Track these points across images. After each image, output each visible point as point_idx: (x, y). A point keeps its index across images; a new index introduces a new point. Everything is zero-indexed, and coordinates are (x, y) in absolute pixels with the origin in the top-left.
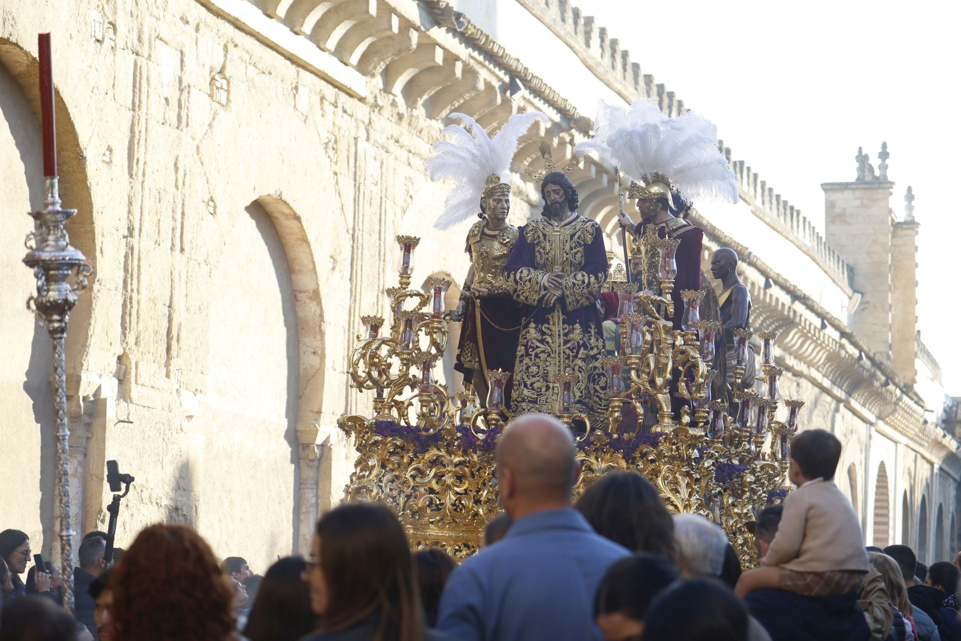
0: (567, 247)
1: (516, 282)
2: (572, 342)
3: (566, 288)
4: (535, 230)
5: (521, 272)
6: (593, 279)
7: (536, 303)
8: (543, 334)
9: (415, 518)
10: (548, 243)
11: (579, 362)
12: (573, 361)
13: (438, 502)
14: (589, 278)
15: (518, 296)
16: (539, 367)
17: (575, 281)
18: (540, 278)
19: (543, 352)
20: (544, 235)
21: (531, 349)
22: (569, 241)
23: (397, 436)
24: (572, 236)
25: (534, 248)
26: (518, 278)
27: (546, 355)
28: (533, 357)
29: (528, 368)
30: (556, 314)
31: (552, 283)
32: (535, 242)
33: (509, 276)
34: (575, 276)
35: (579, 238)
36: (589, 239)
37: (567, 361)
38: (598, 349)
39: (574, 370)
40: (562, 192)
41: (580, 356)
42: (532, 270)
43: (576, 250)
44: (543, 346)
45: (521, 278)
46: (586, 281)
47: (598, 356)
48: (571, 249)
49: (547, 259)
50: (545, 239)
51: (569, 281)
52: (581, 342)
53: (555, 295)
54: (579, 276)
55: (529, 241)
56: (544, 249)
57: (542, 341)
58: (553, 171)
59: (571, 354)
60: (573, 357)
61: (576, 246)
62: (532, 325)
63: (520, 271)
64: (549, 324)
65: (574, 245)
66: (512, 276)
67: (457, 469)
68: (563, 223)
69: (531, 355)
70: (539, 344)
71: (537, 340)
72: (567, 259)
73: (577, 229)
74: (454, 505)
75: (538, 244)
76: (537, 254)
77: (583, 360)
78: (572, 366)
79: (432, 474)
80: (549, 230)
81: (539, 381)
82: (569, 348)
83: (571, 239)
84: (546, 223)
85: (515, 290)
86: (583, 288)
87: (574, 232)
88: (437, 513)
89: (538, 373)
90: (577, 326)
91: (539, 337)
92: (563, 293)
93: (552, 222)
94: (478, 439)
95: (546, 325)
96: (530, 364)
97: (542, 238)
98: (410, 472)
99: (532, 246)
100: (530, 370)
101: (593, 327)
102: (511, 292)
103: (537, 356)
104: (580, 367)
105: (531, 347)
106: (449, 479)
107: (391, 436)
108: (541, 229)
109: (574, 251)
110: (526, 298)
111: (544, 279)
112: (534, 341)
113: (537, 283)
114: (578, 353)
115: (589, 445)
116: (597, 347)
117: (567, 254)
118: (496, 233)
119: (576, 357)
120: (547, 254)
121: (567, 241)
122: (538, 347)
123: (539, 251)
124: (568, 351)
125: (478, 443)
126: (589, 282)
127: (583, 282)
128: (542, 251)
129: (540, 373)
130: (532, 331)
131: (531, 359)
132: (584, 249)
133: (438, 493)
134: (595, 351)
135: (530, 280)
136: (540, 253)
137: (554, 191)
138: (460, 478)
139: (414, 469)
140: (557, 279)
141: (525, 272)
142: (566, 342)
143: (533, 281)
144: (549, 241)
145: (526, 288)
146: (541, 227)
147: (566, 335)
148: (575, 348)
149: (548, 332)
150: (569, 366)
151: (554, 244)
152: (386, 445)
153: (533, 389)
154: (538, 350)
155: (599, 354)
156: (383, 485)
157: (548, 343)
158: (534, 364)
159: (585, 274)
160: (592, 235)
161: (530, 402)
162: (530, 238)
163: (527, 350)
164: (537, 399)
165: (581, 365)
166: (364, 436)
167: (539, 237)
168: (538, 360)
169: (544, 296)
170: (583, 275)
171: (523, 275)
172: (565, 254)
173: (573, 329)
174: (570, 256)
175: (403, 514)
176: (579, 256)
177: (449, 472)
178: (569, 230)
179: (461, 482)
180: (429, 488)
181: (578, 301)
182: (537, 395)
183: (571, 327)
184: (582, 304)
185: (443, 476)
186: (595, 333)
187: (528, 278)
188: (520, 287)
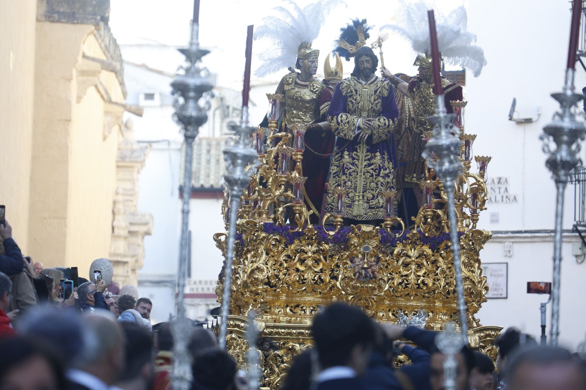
0: (372, 99)
1: (338, 122)
2: (375, 165)
3: (374, 129)
4: (349, 85)
5: (341, 117)
6: (391, 122)
7: (352, 138)
8: (354, 159)
9: (290, 289)
10: (358, 97)
11: (381, 179)
12: (376, 178)
13: (303, 278)
14: (389, 121)
15: (339, 133)
16: (352, 182)
17: (379, 124)
18: (356, 120)
19: (354, 171)
20: (356, 91)
21: (346, 170)
22: (373, 95)
23: (276, 233)
24: (376, 91)
25: (348, 99)
26: (339, 120)
27: (356, 174)
28: (348, 175)
29: (345, 183)
30: (362, 145)
31: (366, 126)
32: (349, 95)
33: (332, 119)
34: (379, 120)
35: (380, 93)
36: (386, 93)
37: (371, 178)
38: (389, 169)
39: (377, 184)
40: (371, 62)
41: (381, 175)
42: (349, 115)
43: (378, 101)
44: (354, 168)
45: (342, 121)
46: (387, 123)
47: (389, 174)
48: (375, 100)
49: (358, 107)
50: (356, 93)
51: (376, 122)
52: (381, 165)
53: (367, 133)
54: (382, 120)
55: (344, 94)
56: (356, 100)
57: (353, 164)
58: (365, 46)
59: (374, 173)
60: (376, 175)
61: (378, 98)
62: (346, 153)
63: (340, 115)
64: (357, 152)
65: (377, 97)
66: (335, 119)
67: (316, 255)
68: (369, 82)
69: (347, 174)
70: (351, 166)
71: (350, 163)
72: (372, 107)
73: (378, 87)
74: (313, 280)
75: (350, 96)
76: (350, 103)
77: (383, 177)
78: (376, 181)
79: (297, 258)
80: (359, 86)
81: (352, 192)
82: (372, 169)
83: (375, 94)
84: (356, 82)
85: (337, 129)
86: (385, 128)
87: (376, 88)
88: (303, 285)
89: (351, 186)
90: (378, 154)
91: (350, 160)
92: (372, 132)
93: (361, 81)
94: (329, 235)
95: (355, 153)
96: (346, 180)
98: (282, 258)
99: (346, 98)
100: (347, 184)
101: (386, 154)
102: (333, 130)
103: (350, 174)
104: (382, 183)
105: (346, 168)
106: (310, 262)
107: (272, 233)
108: (354, 86)
109: (377, 102)
110: (345, 135)
111: (359, 122)
112: (348, 164)
113: (354, 125)
114: (379, 172)
115: (405, 240)
116: (389, 168)
117: (372, 104)
118: (307, 83)
119: (378, 175)
120: (358, 104)
121: (372, 95)
122: (350, 168)
123: (351, 101)
124: (371, 171)
125: (329, 237)
126: (389, 125)
127: (385, 124)
128: (353, 101)
129: (353, 186)
130: (346, 157)
131: (347, 177)
132: (382, 100)
133: (302, 271)
134: (388, 171)
136: (352, 103)
137: (366, 61)
138: (317, 261)
139: (286, 255)
140: (368, 122)
141: (344, 117)
142: (370, 165)
143: (351, 123)
144: (360, 95)
145: (345, 128)
146: (353, 85)
147: (369, 159)
148: (377, 169)
149: (356, 157)
150: (373, 182)
151: (363, 97)
152: (269, 240)
153: (349, 198)
154: (351, 170)
155: (390, 173)
156: (269, 266)
157: (356, 165)
158: (349, 180)
159: (386, 119)
160: (388, 90)
161: (347, 206)
162: (344, 92)
163: (344, 171)
164: (351, 204)
165: (382, 181)
166: (254, 233)
167: (352, 92)
168: (351, 177)
169: (359, 134)
170: (384, 120)
171: (342, 119)
172: (370, 104)
173: (375, 156)
174: (374, 106)
175: (282, 286)
176: (379, 105)
177: (309, 257)
178: (373, 87)
179: (318, 264)
180: (296, 268)
181: (380, 137)
182: (352, 202)
183: (373, 154)
184: (383, 139)
185: (305, 260)
186: (388, 158)
187: (347, 121)
188: (341, 127)
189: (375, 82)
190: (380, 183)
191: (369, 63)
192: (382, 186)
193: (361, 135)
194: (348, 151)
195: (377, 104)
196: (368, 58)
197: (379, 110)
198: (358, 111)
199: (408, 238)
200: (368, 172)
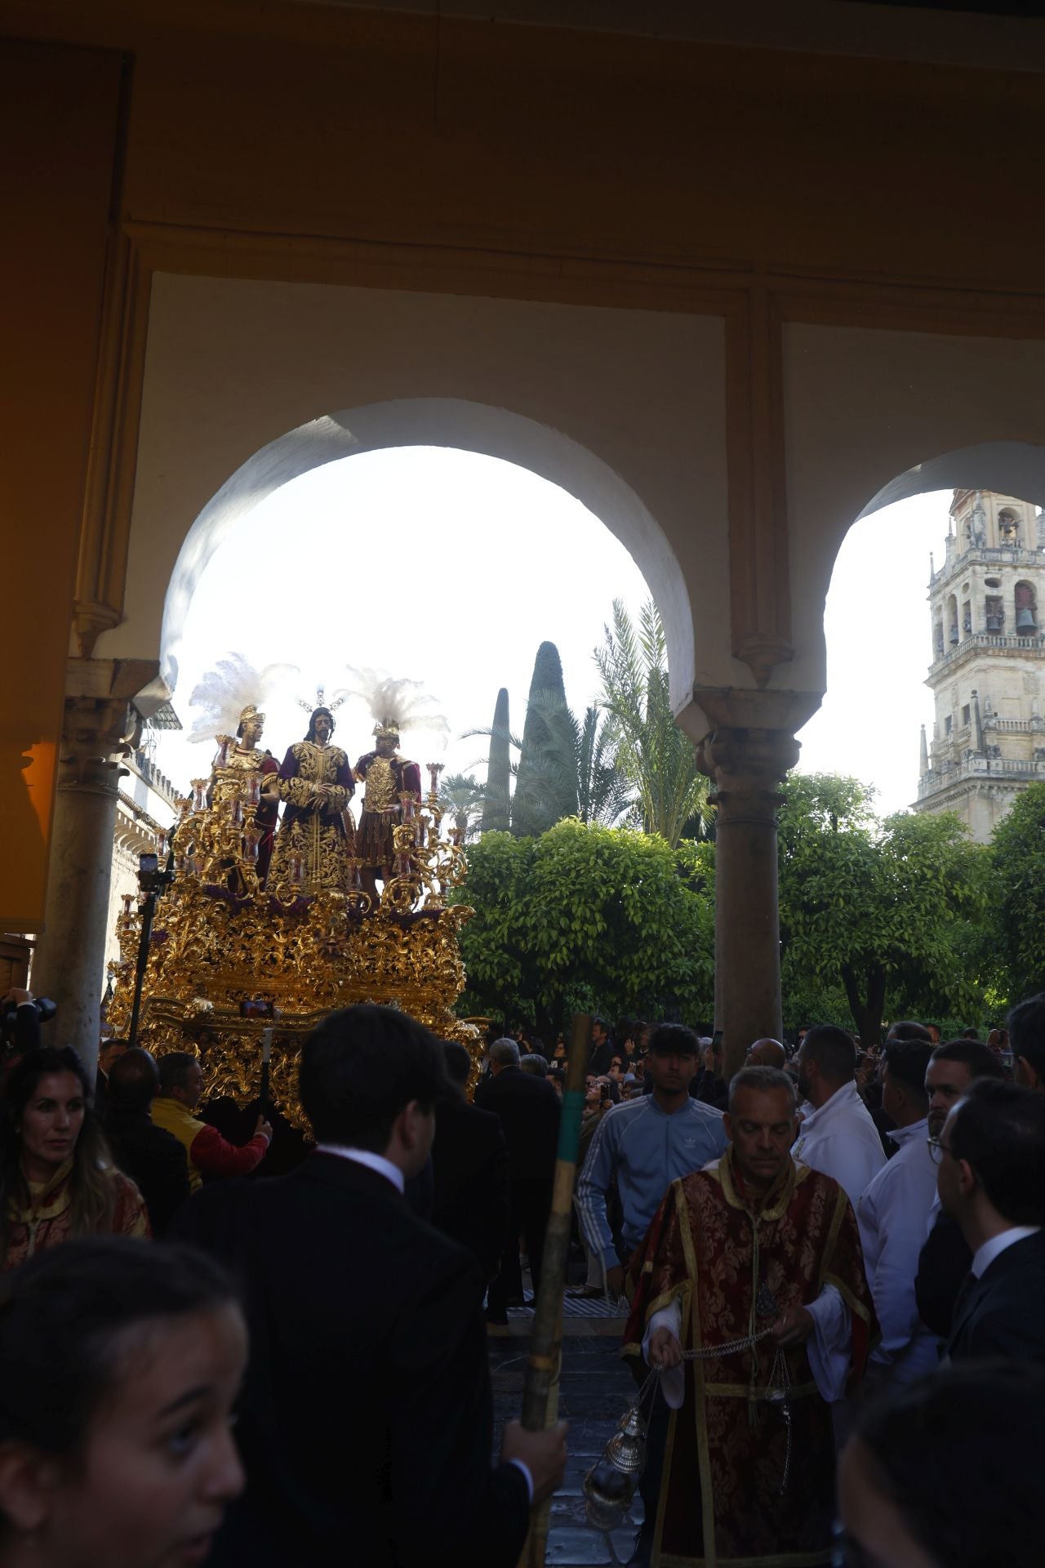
0: (328, 765)
1: (290, 787)
2: (329, 839)
4: (301, 750)
5: (294, 780)
6: (348, 792)
7: (305, 806)
9: (234, 969)
10: (312, 761)
11: (335, 855)
12: (329, 854)
13: (250, 957)
15: (290, 799)
18: (310, 785)
19: (304, 845)
20: (311, 755)
21: (297, 842)
22: (329, 761)
23: (221, 898)
24: (332, 758)
25: (299, 764)
26: (292, 784)
27: (306, 848)
30: (314, 817)
31: (323, 792)
32: (301, 759)
33: (283, 783)
35: (336, 760)
36: (341, 763)
37: (323, 854)
39: (330, 860)
41: (336, 850)
42: (302, 780)
44: (304, 840)
45: (294, 785)
47: (343, 853)
48: (330, 767)
49: (311, 772)
50: (311, 758)
51: (332, 791)
52: (336, 840)
53: (322, 800)
54: (340, 790)
55: (296, 758)
56: (310, 764)
57: (304, 836)
58: (323, 706)
59: (327, 849)
61: (332, 765)
63: (292, 779)
64: (308, 823)
66: (287, 783)
68: (324, 748)
69: (297, 847)
70: (302, 839)
71: (301, 835)
72: (327, 775)
73: (335, 753)
74: (263, 960)
76: (302, 769)
78: (329, 857)
79: (243, 933)
80: (313, 751)
82: (325, 844)
83: (331, 761)
84: (310, 746)
85: (289, 794)
86: (342, 798)
87: (333, 755)
90: (332, 827)
91: (301, 832)
92: (328, 800)
93: (315, 745)
97: (308, 755)
99: (297, 762)
101: (339, 830)
102: (284, 795)
103: (301, 847)
104: (336, 859)
105: (297, 840)
106: (259, 939)
108: (307, 750)
109: (332, 769)
110: (297, 801)
111: (315, 787)
112: (299, 836)
113: (308, 790)
114: (334, 847)
117: (327, 771)
119: (332, 850)
120: (312, 769)
121: (327, 762)
122: (301, 841)
123: (304, 766)
124: (324, 846)
125: (284, 909)
126: (345, 794)
127: (342, 793)
128: (307, 765)
130: (297, 828)
132: (337, 770)
135: (302, 787)
136: (306, 767)
138: (268, 938)
139: (230, 928)
141: (298, 782)
142: (322, 839)
143: (305, 788)
144: (314, 759)
145: (298, 793)
146: (307, 748)
147: (322, 833)
148: (331, 844)
149: (308, 830)
150: (326, 858)
151: (317, 763)
152: (212, 905)
154: (302, 843)
155: (343, 851)
157: (307, 838)
159: (342, 787)
162: (297, 756)
163: (294, 843)
167: (306, 756)
168: (302, 850)
169: (314, 801)
171: (296, 783)
172: (325, 770)
173: (329, 830)
174: (329, 773)
175: (225, 965)
176: (335, 773)
177: (259, 932)
178: (329, 753)
179: (269, 941)
180: (242, 944)
183: (326, 828)
184: (337, 811)
187: (300, 785)
188: (293, 791)
189: (331, 749)
190: (334, 859)
192: (337, 863)
193: (316, 802)
194: (299, 822)
195: (333, 771)
196: (328, 720)
197: (333, 780)
198: (311, 778)
199: (376, 915)
200: (321, 847)
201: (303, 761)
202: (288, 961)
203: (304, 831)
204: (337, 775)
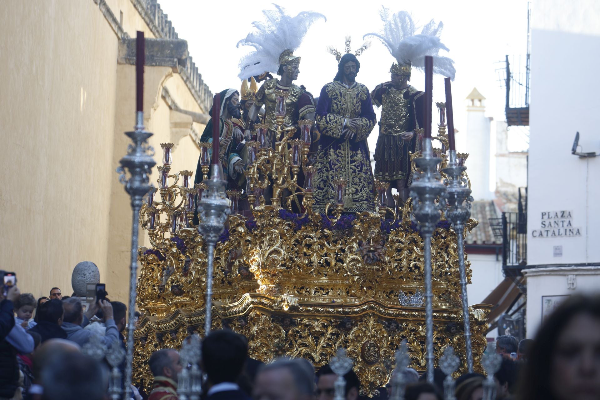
0: (355, 102)
1: (327, 121)
2: (357, 162)
3: (359, 128)
4: (333, 90)
5: (330, 117)
7: (339, 136)
10: (343, 99)
11: (364, 175)
12: (358, 174)
13: (310, 261)
14: (370, 122)
15: (327, 132)
17: (363, 124)
18: (343, 120)
20: (341, 94)
21: (333, 166)
24: (358, 95)
25: (332, 101)
26: (328, 120)
29: (333, 178)
30: (345, 144)
31: (352, 125)
32: (333, 97)
33: (321, 119)
34: (362, 120)
35: (360, 96)
36: (365, 97)
37: (354, 174)
38: (367, 167)
39: (360, 179)
40: (356, 67)
41: (363, 171)
42: (336, 115)
44: (339, 164)
45: (330, 121)
46: (369, 124)
48: (357, 103)
49: (342, 109)
50: (341, 96)
51: (359, 123)
53: (353, 132)
54: (364, 120)
56: (340, 102)
57: (338, 160)
58: (350, 52)
59: (356, 169)
60: (358, 171)
61: (359, 101)
62: (332, 150)
63: (328, 115)
64: (340, 150)
66: (324, 119)
67: (320, 241)
68: (352, 86)
69: (334, 169)
72: (354, 109)
74: (320, 263)
76: (334, 105)
77: (365, 173)
78: (358, 177)
79: (304, 243)
80: (343, 90)
82: (355, 166)
83: (357, 97)
84: (340, 86)
85: (326, 128)
86: (367, 128)
87: (358, 91)
88: (311, 268)
90: (359, 152)
91: (335, 157)
92: (357, 131)
93: (344, 85)
95: (339, 151)
96: (334, 175)
97: (339, 95)
99: (330, 100)
101: (364, 153)
104: (364, 178)
106: (316, 247)
108: (338, 90)
109: (358, 104)
110: (333, 133)
111: (346, 121)
112: (335, 161)
113: (341, 124)
114: (361, 169)
115: (398, 227)
116: (366, 165)
117: (355, 106)
118: (287, 88)
119: (361, 171)
120: (343, 105)
121: (355, 98)
122: (336, 164)
123: (336, 103)
124: (354, 168)
125: (332, 224)
127: (367, 124)
128: (338, 103)
130: (332, 154)
131: (334, 172)
132: (362, 103)
133: (310, 255)
135: (336, 122)
136: (337, 105)
137: (352, 66)
138: (322, 246)
139: (295, 240)
140: (353, 121)
141: (332, 117)
142: (352, 162)
143: (338, 122)
144: (344, 97)
145: (333, 127)
146: (338, 88)
147: (351, 157)
148: (359, 166)
149: (340, 154)
150: (356, 177)
151: (347, 100)
154: (337, 166)
158: (336, 175)
160: (366, 94)
162: (330, 95)
163: (331, 167)
166: (271, 219)
167: (337, 94)
168: (337, 173)
169: (346, 132)
170: (366, 121)
171: (331, 119)
172: (353, 106)
173: (357, 154)
174: (356, 108)
176: (360, 107)
177: (315, 242)
178: (355, 91)
179: (323, 249)
180: (304, 252)
181: (362, 136)
183: (354, 152)
185: (311, 245)
186: (365, 156)
187: (334, 120)
188: (329, 126)
189: (356, 87)
190: (363, 178)
191: (354, 68)
192: (365, 181)
193: (347, 134)
194: (333, 149)
195: (358, 106)
196: (354, 64)
197: (359, 113)
198: (342, 112)
199: (400, 226)
200: (351, 168)
201: (335, 99)
202: (339, 264)
203: (338, 156)
204: (361, 108)
